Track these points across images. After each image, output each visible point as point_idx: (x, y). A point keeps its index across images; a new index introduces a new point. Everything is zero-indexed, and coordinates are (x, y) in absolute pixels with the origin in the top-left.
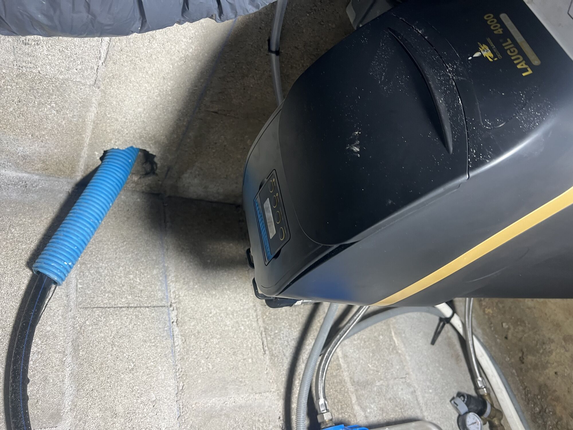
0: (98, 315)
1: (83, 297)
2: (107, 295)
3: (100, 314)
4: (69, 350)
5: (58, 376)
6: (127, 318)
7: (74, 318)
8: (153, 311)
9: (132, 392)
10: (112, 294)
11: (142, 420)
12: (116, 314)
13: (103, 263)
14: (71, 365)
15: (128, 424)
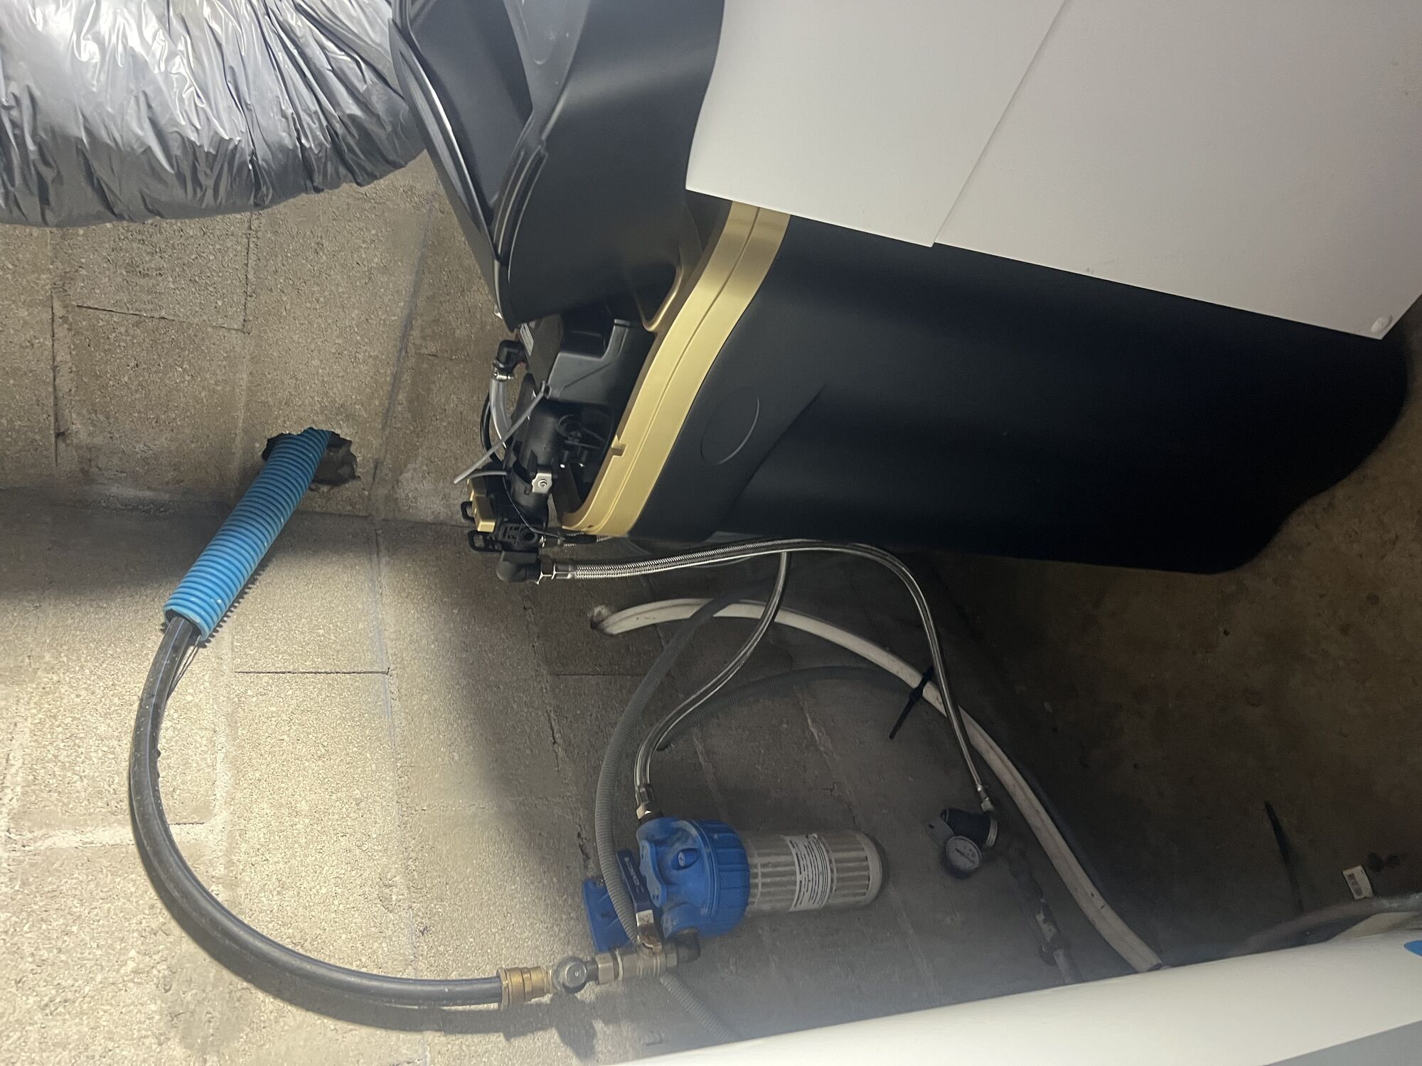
0: (268, 683)
1: (242, 658)
2: (280, 656)
3: (271, 681)
4: (222, 727)
5: (206, 759)
7: (229, 685)
8: (358, 678)
9: (323, 785)
10: (290, 655)
11: (339, 822)
12: (297, 682)
13: (274, 613)
14: (226, 747)
15: (316, 825)
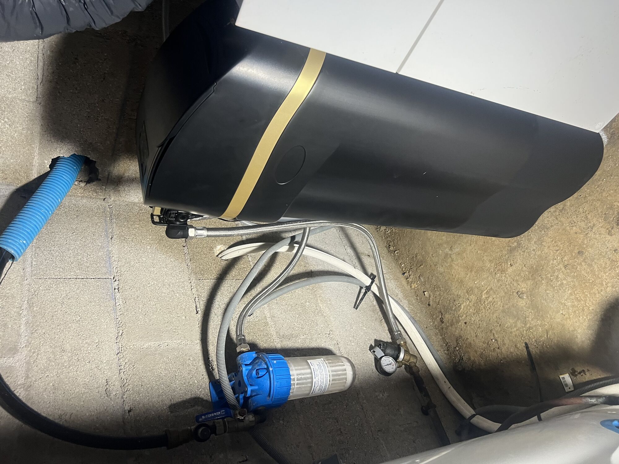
0: (50, 283)
1: (37, 271)
2: (58, 269)
3: (52, 282)
4: (25, 306)
5: (16, 323)
6: (75, 286)
7: (30, 285)
8: (98, 281)
9: (78, 336)
10: (63, 269)
11: (86, 355)
12: (66, 283)
13: (55, 248)
14: (27, 317)
15: (74, 357)
